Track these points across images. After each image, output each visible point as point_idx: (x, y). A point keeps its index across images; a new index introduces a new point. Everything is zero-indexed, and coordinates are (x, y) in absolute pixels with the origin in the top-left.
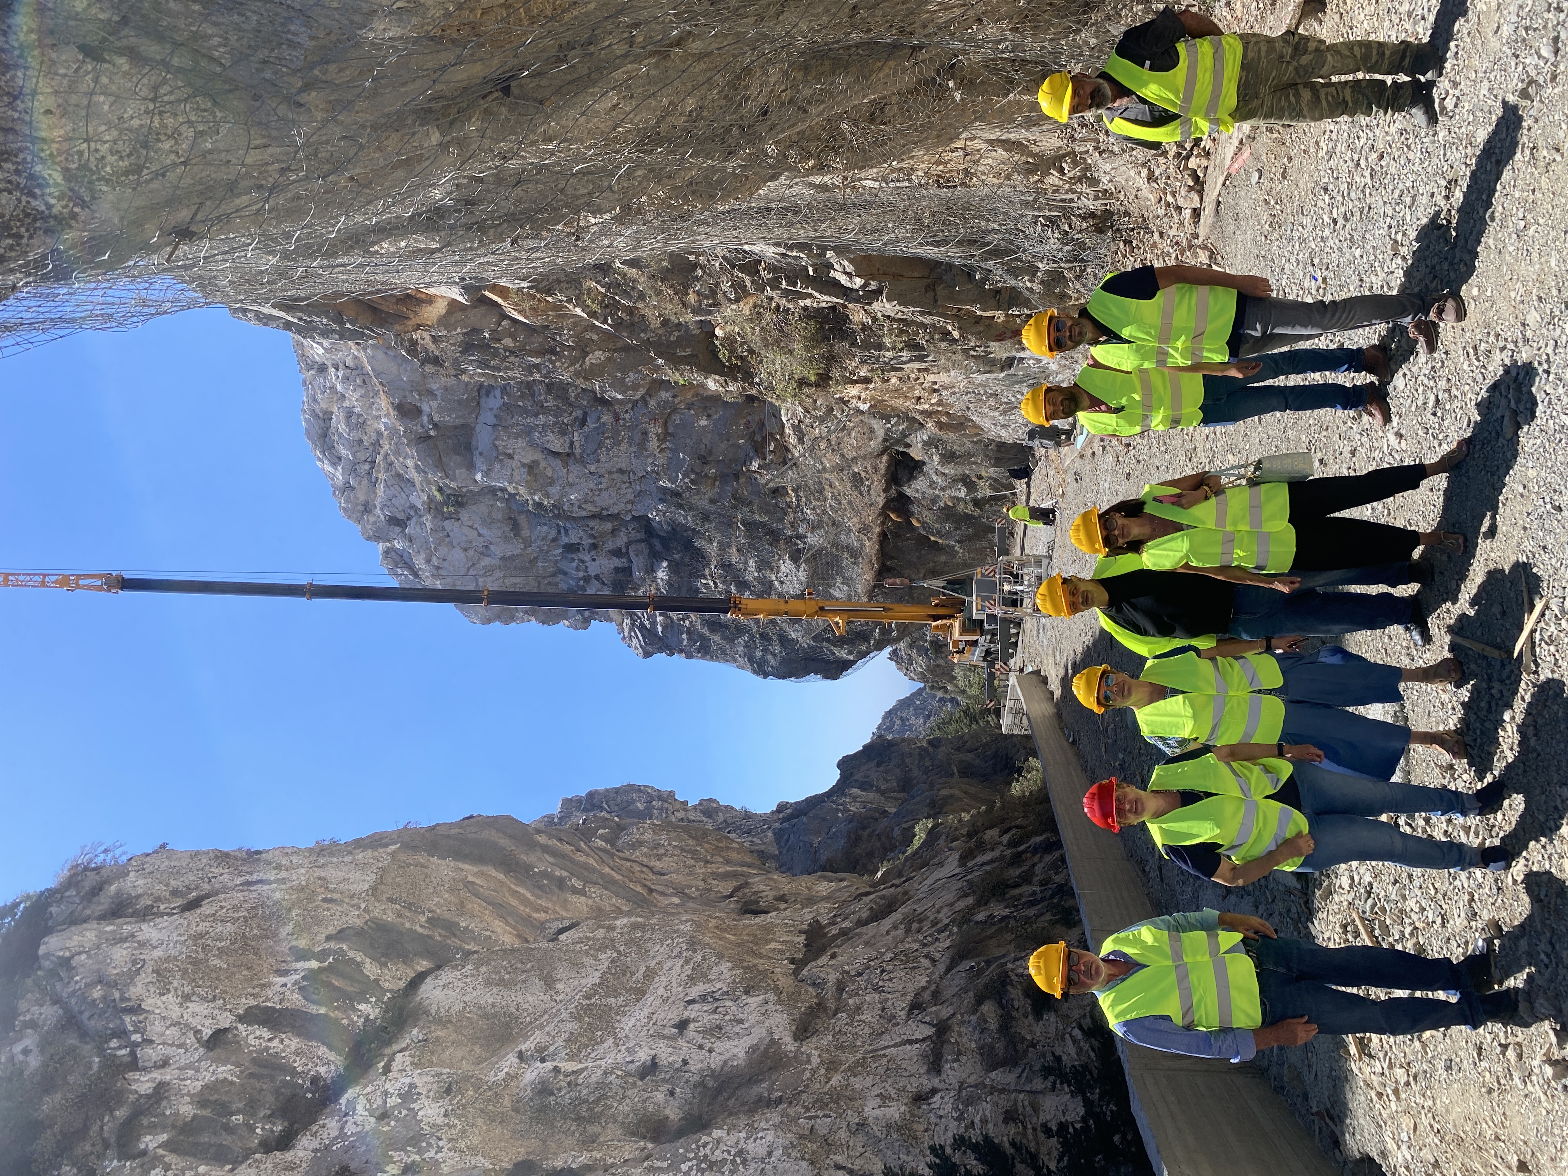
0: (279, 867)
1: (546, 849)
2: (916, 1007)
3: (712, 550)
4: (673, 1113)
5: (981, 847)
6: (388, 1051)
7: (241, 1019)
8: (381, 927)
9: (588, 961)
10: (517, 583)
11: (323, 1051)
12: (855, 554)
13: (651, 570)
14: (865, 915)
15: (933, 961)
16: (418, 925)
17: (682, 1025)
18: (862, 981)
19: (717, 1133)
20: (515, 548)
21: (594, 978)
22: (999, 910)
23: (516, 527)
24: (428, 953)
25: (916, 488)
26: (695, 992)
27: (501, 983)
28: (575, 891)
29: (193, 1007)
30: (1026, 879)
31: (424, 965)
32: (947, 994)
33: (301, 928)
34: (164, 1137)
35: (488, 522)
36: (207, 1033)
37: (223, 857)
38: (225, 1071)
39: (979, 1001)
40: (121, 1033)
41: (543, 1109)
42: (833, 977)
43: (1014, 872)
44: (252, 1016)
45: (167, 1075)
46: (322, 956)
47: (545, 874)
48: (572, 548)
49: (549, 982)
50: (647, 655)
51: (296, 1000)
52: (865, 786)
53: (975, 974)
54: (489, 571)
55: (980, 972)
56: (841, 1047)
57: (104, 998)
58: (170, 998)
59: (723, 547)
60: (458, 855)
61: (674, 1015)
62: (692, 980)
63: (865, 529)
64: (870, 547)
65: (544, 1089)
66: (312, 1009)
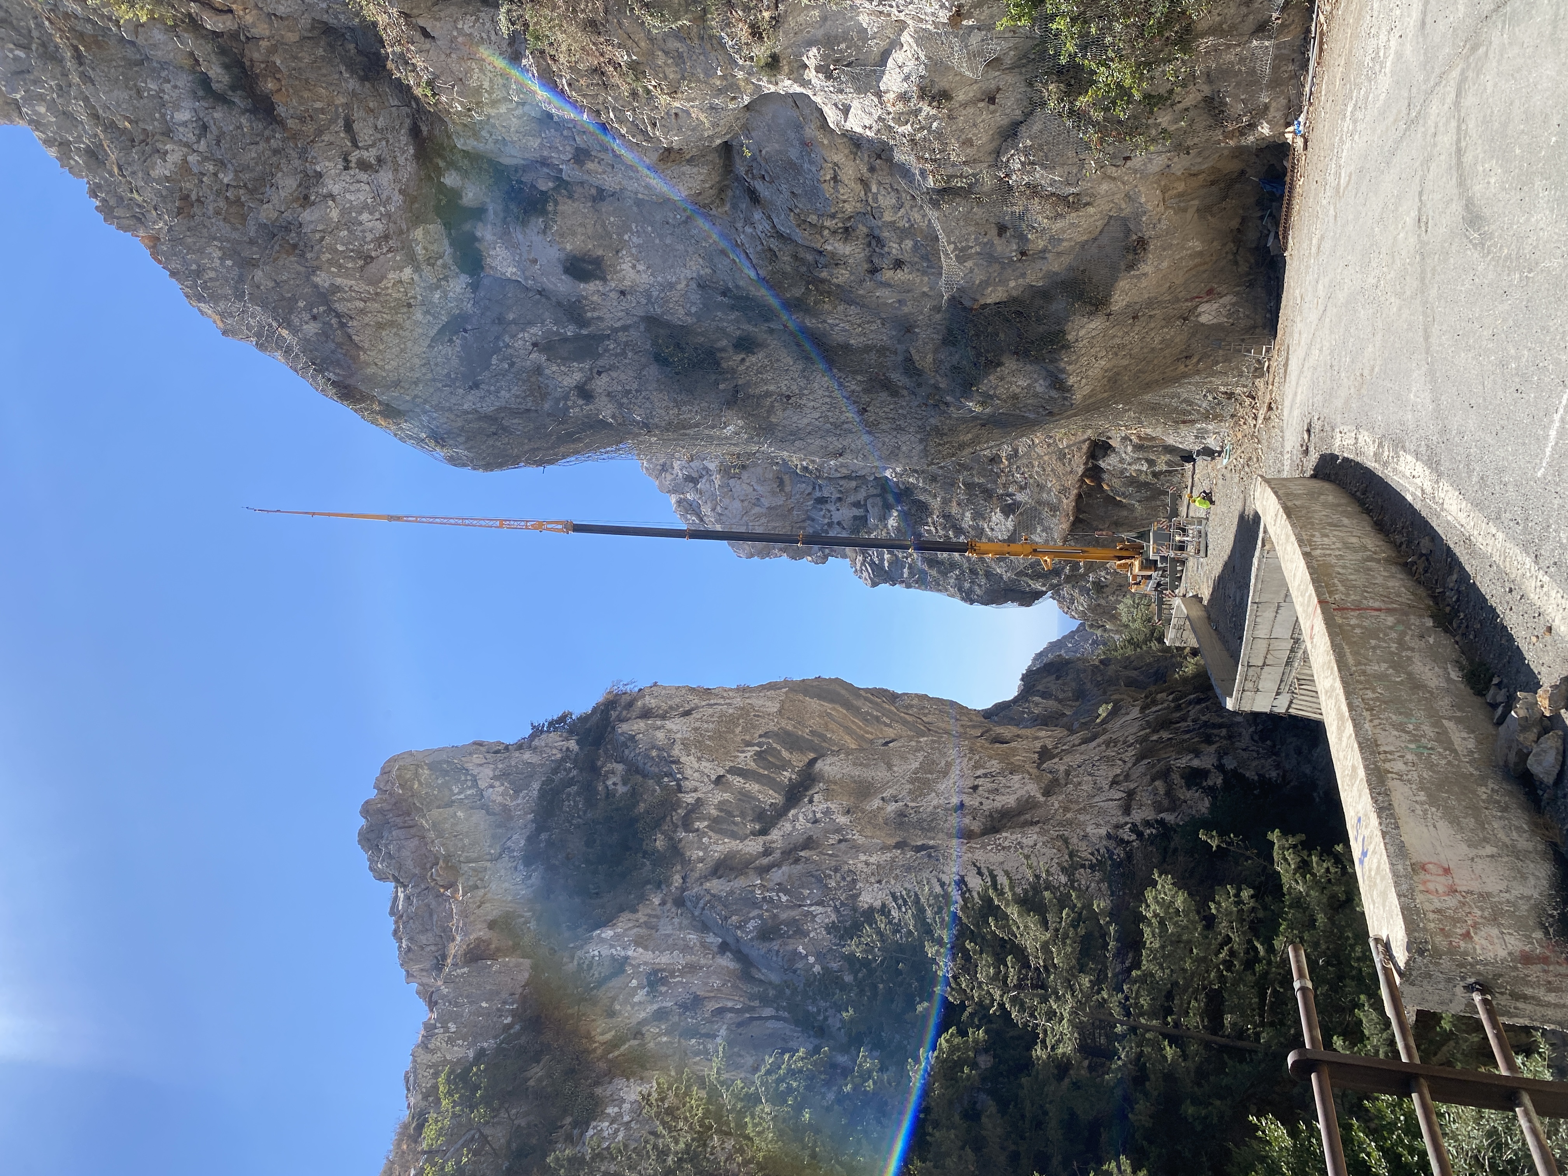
0: (723, 697)
1: (866, 699)
2: (1114, 783)
3: (936, 504)
4: (976, 826)
5: (1154, 702)
6: (811, 792)
7: (728, 772)
8: (788, 734)
9: (910, 756)
10: (779, 527)
11: (771, 792)
12: (1054, 509)
13: (883, 518)
14: (1077, 742)
15: (1125, 762)
16: (805, 733)
17: (975, 788)
18: (1081, 770)
19: (1004, 834)
20: (780, 500)
21: (917, 765)
22: (1165, 735)
23: (781, 483)
24: (813, 749)
25: (1108, 463)
26: (980, 772)
27: (861, 764)
28: (886, 725)
29: (704, 764)
30: (1183, 719)
31: (812, 755)
32: (1134, 777)
33: (745, 730)
34: (706, 823)
35: (762, 481)
36: (713, 777)
37: (692, 690)
38: (727, 796)
40: (670, 774)
41: (902, 823)
42: (1062, 768)
43: (1177, 715)
44: (733, 771)
45: (699, 795)
46: (759, 745)
47: (867, 713)
48: (822, 501)
49: (890, 767)
50: (874, 584)
51: (753, 765)
53: (1150, 766)
55: (1154, 766)
56: (1071, 801)
57: (658, 756)
58: (691, 758)
59: (946, 502)
60: (820, 697)
61: (970, 783)
62: (976, 767)
63: (1064, 490)
64: (1068, 503)
65: (901, 814)
66: (761, 771)
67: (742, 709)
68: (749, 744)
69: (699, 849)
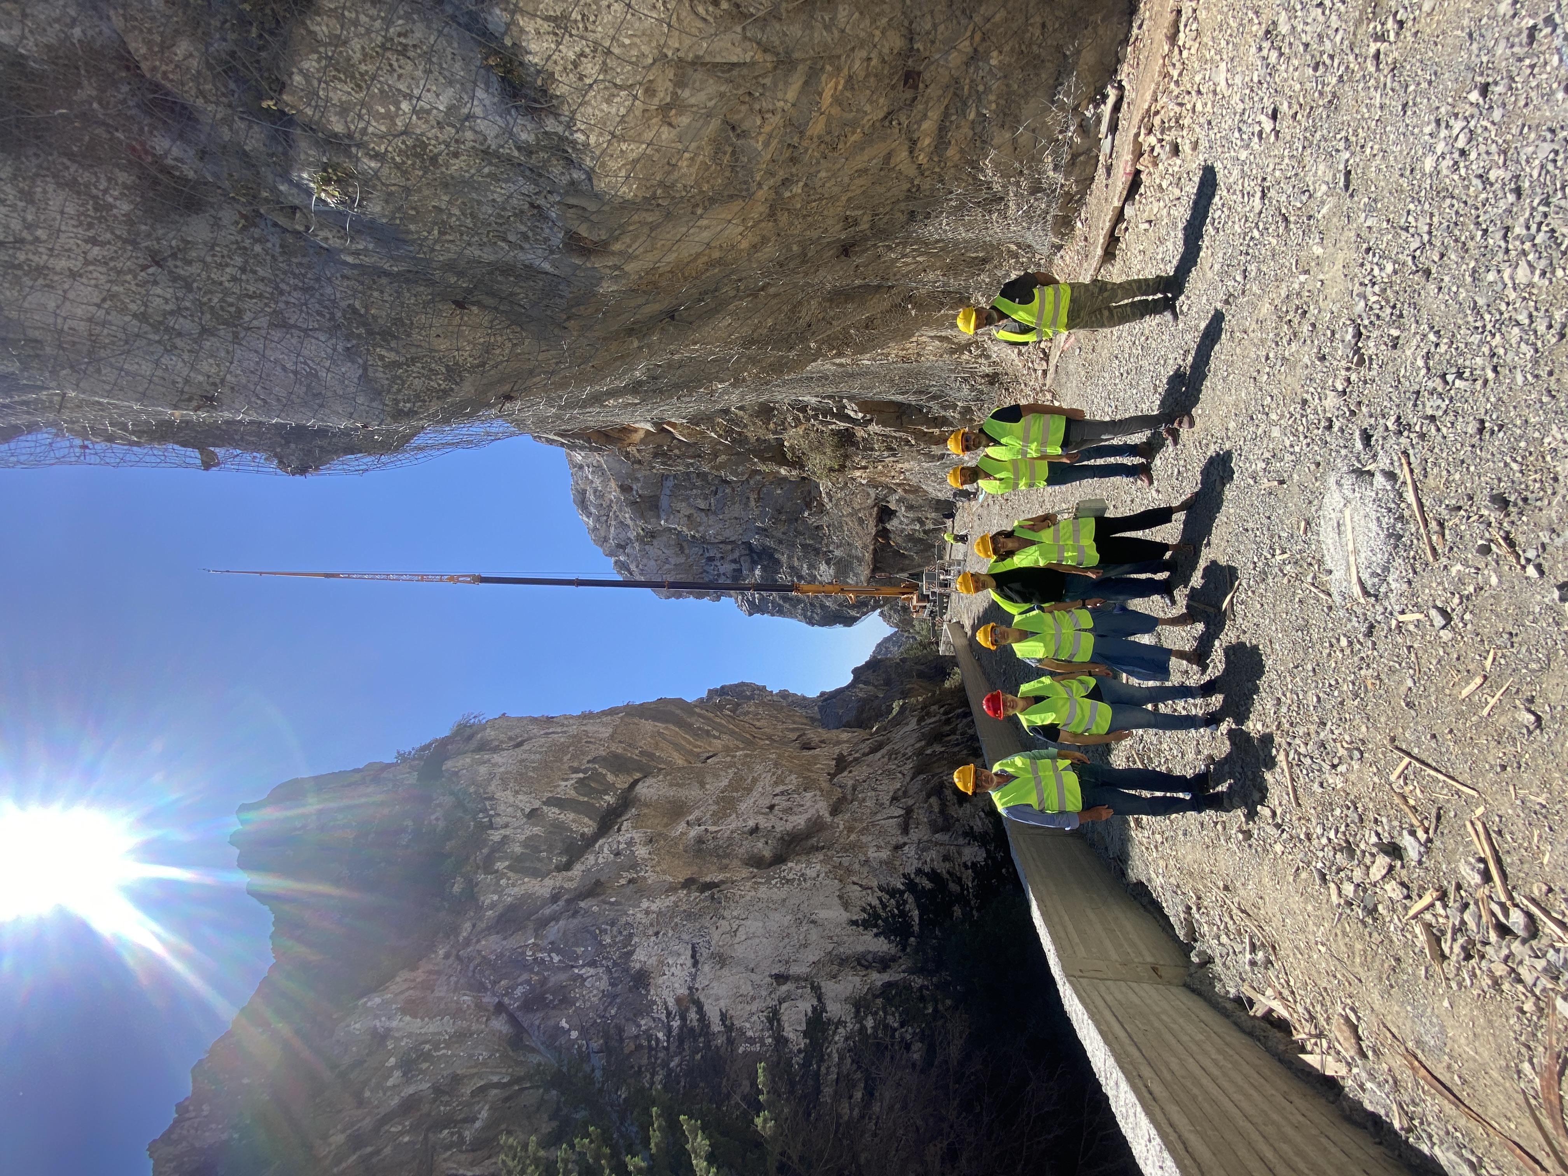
0: (563, 725)
2: (894, 799)
3: (784, 559)
4: (767, 853)
5: (929, 715)
6: (620, 820)
7: (544, 803)
8: (616, 756)
9: (723, 773)
10: (682, 577)
11: (586, 820)
12: (860, 560)
13: (752, 570)
14: (867, 750)
15: (904, 775)
16: (635, 754)
17: (772, 807)
18: (865, 785)
19: (790, 864)
20: (682, 559)
21: (725, 782)
22: (938, 748)
23: (682, 548)
24: (640, 769)
25: (892, 525)
26: (778, 790)
27: (678, 785)
28: (715, 737)
29: (520, 797)
30: (953, 732)
31: (637, 775)
32: (911, 792)
33: (574, 757)
34: (507, 863)
35: (668, 546)
36: (527, 810)
37: (534, 720)
38: (537, 830)
39: (929, 796)
40: (484, 810)
41: (700, 851)
42: (850, 783)
43: (947, 728)
44: (549, 802)
45: (508, 832)
46: (585, 771)
47: (699, 728)
48: (711, 559)
49: (702, 785)
50: (751, 614)
51: (572, 793)
52: (866, 683)
53: (926, 782)
54: (669, 571)
55: (929, 781)
56: (855, 820)
57: (476, 792)
58: (508, 792)
59: (790, 557)
60: (655, 719)
61: (767, 802)
62: (776, 784)
63: (865, 547)
64: (868, 556)
65: (700, 841)
66: (581, 798)
67: (574, 736)
68: (576, 771)
69: (494, 892)
